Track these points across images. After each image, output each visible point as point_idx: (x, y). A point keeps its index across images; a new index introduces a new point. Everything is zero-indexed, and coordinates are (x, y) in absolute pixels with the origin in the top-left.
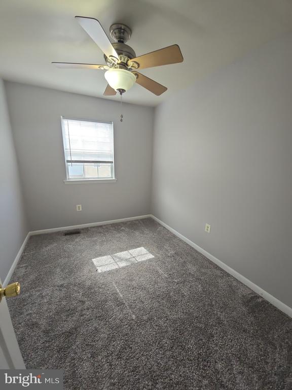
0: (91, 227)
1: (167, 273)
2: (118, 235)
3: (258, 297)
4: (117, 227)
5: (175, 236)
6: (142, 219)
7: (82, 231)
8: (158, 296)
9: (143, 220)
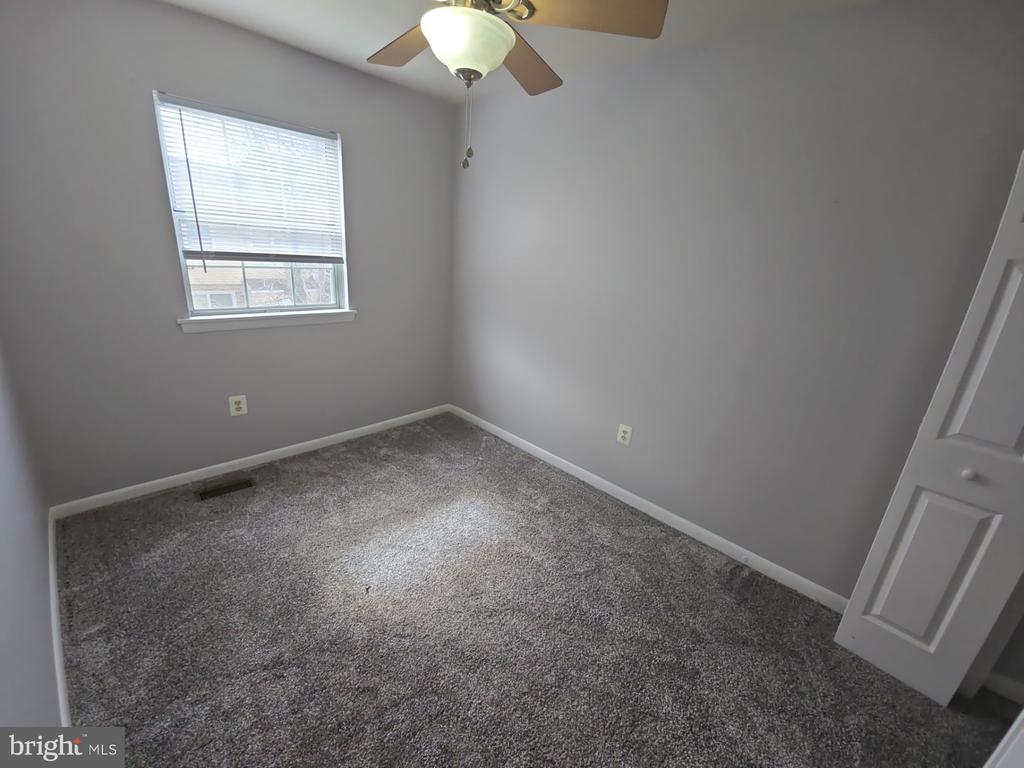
0: (283, 461)
1: (552, 555)
2: (381, 475)
3: (740, 567)
4: (366, 450)
5: (531, 459)
6: (430, 419)
7: (257, 477)
8: (558, 618)
9: (431, 421)
